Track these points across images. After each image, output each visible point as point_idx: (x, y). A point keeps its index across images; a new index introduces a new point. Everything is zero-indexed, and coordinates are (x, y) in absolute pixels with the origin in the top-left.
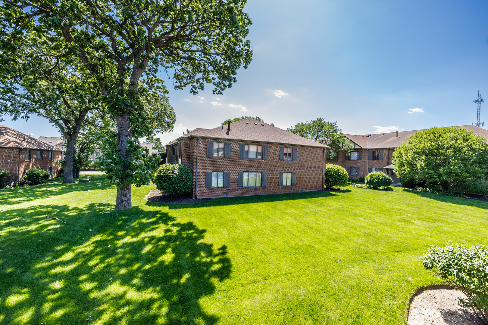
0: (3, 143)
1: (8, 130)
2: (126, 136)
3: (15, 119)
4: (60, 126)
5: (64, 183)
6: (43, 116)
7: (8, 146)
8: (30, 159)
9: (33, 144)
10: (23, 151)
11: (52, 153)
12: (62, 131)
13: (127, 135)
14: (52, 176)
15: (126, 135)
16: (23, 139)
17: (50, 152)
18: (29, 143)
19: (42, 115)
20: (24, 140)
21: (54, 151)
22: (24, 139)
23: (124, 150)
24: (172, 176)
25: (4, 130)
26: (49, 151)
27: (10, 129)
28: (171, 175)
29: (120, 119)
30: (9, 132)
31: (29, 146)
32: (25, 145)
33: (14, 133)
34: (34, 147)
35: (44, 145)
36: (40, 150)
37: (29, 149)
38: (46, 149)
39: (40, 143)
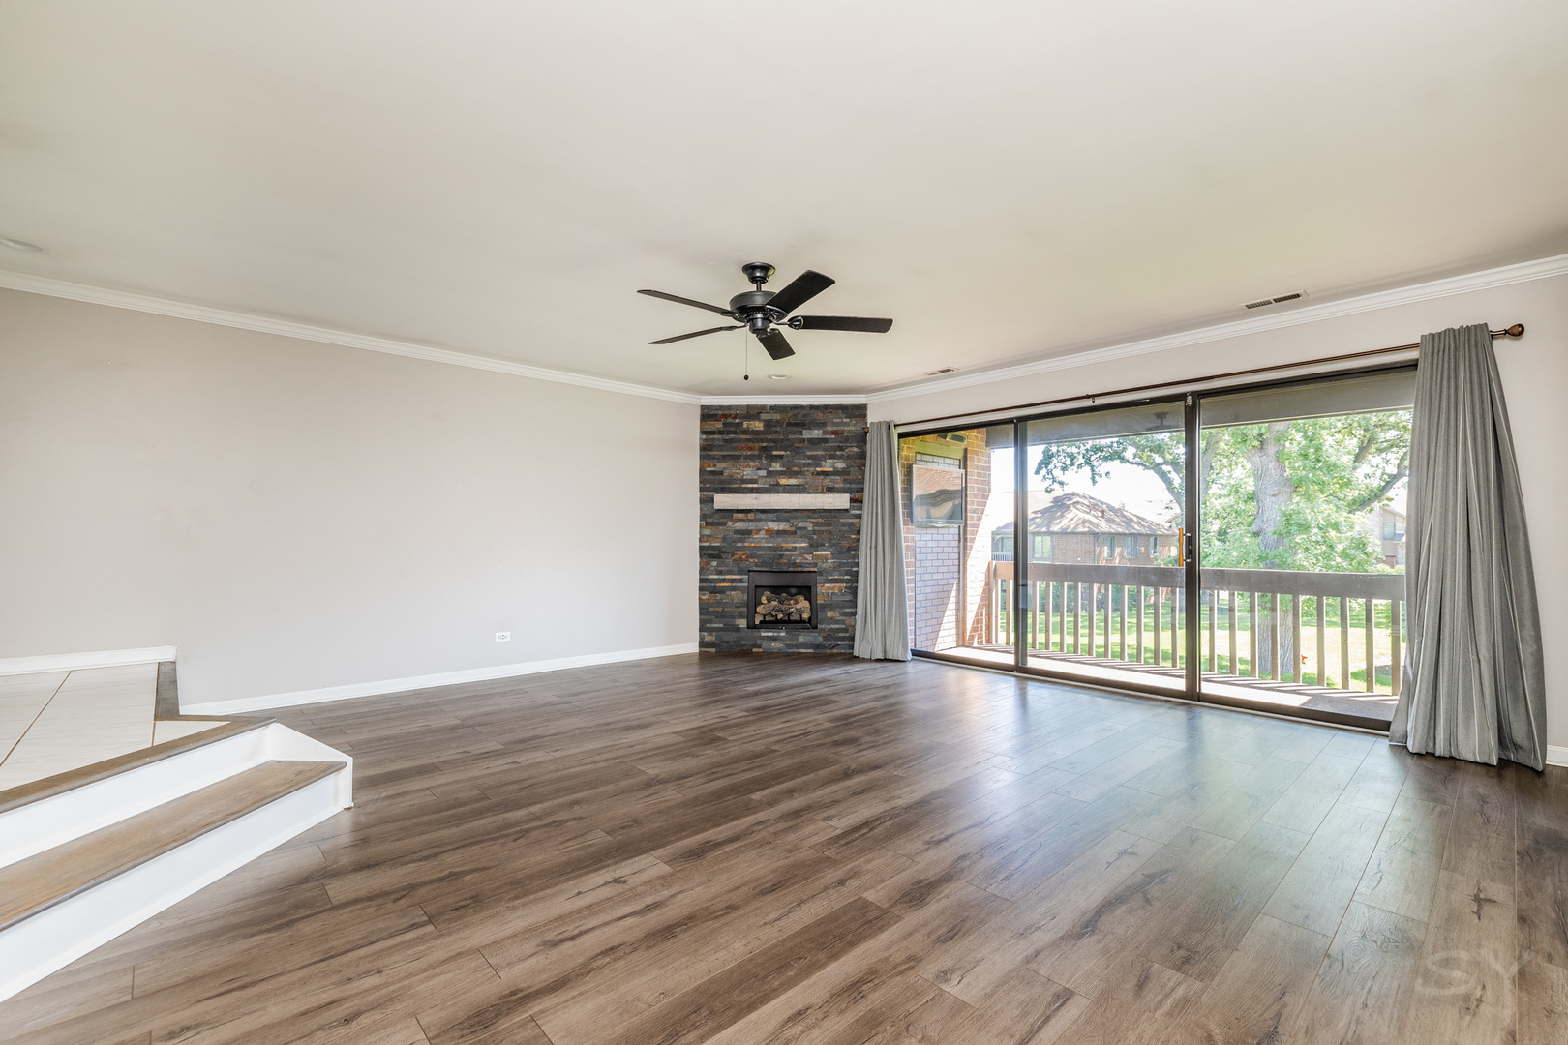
0: (1071, 525)
1: (1078, 499)
2: (1274, 496)
4: (1164, 476)
6: (1130, 463)
9: (1118, 524)
10: (1101, 538)
11: (1155, 539)
13: (1276, 493)
15: (1272, 493)
16: (1100, 514)
17: (1152, 539)
18: (1110, 521)
19: (1127, 461)
20: (1103, 516)
21: (1160, 535)
22: (1103, 512)
23: (1270, 529)
25: (1070, 500)
26: (1147, 535)
27: (1078, 495)
29: (1257, 458)
30: (1078, 503)
31: (1111, 527)
32: (1104, 526)
33: (1086, 502)
34: (1120, 530)
35: (1138, 523)
36: (1131, 534)
37: (1111, 534)
38: (1144, 531)
39: (1132, 520)
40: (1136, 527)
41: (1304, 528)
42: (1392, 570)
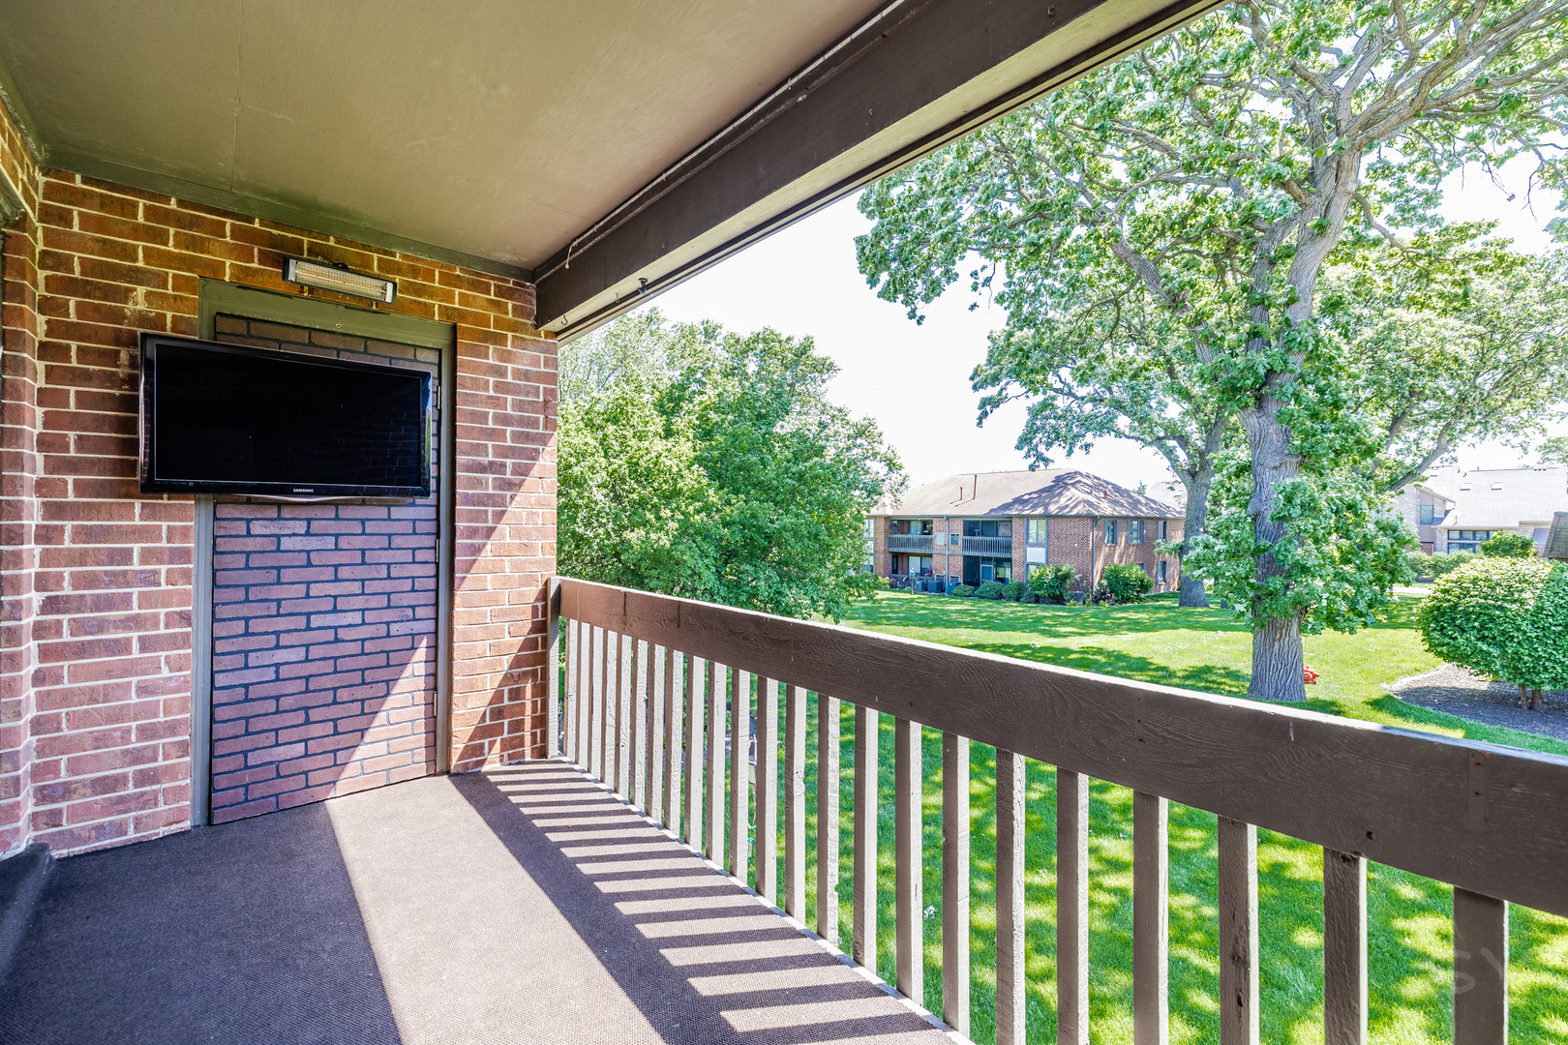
0: (1068, 506)
1: (1080, 478)
2: (1275, 468)
3: (1070, 453)
4: (1169, 453)
5: (1181, 605)
7: (1074, 512)
8: (1114, 541)
9: (1122, 506)
10: (1101, 522)
11: (1165, 523)
12: (1173, 467)
13: (1278, 464)
14: (1168, 585)
15: (1272, 465)
16: (1103, 495)
17: (1161, 523)
18: (1115, 502)
20: (1106, 498)
21: (1172, 519)
22: (1107, 492)
24: (1501, 608)
25: (1072, 478)
26: (1156, 519)
27: (1081, 475)
28: (1495, 607)
30: (1079, 482)
31: (1113, 510)
32: (1106, 508)
33: (1089, 482)
34: (1124, 513)
35: (1146, 504)
36: (1136, 518)
37: (1113, 517)
38: (1152, 514)
39: (1139, 502)
40: (1144, 509)
41: (1310, 508)
42: (1430, 558)
